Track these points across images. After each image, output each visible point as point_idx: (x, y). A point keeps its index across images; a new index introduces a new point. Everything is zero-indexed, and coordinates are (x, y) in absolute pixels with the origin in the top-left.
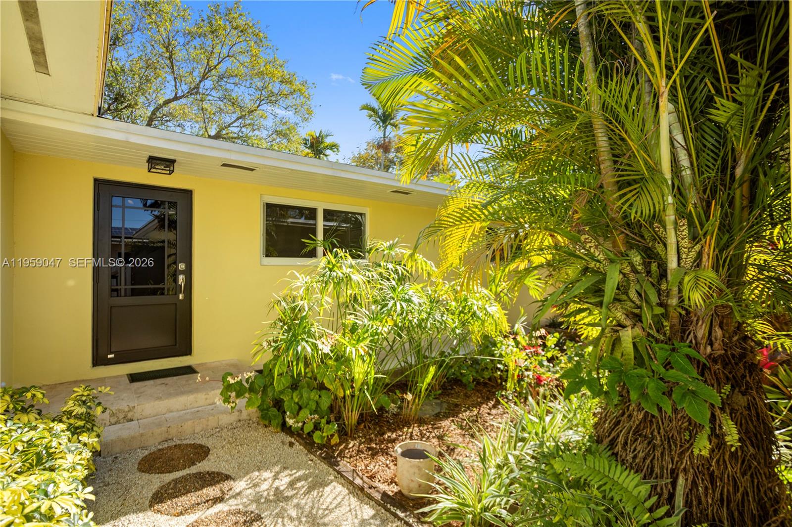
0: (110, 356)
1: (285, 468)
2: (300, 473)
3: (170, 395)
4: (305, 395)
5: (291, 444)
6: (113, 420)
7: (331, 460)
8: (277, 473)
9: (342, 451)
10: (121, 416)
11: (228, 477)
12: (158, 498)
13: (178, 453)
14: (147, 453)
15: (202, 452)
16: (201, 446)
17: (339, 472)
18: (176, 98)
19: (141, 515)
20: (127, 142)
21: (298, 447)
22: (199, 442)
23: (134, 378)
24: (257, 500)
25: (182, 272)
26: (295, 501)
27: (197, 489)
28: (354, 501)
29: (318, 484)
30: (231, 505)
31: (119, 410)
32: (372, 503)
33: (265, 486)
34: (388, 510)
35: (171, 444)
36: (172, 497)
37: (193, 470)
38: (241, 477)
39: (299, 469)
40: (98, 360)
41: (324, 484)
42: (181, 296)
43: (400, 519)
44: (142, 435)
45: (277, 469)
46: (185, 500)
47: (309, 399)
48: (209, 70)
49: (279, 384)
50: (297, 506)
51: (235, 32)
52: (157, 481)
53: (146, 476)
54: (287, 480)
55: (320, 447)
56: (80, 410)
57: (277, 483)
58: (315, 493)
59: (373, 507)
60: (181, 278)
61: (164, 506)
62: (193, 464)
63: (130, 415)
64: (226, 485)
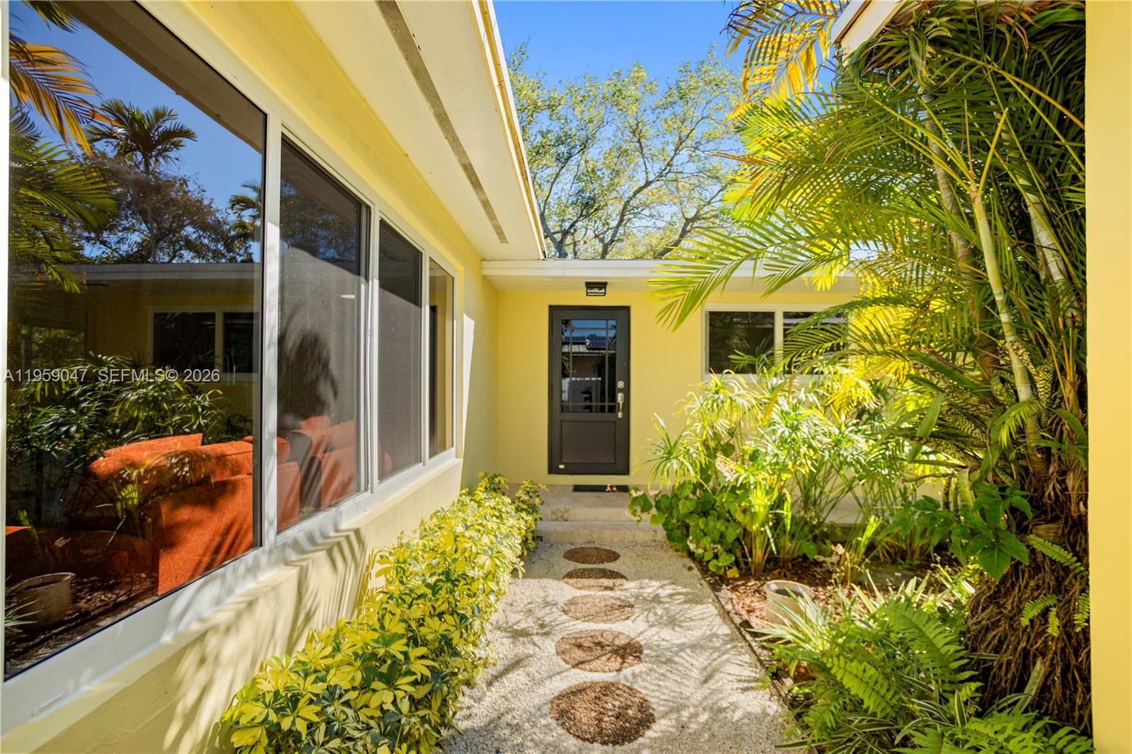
0: (562, 467)
1: (673, 583)
2: (684, 590)
3: (598, 505)
4: (711, 524)
5: (690, 569)
6: (554, 517)
7: (715, 587)
8: (665, 585)
9: (738, 586)
10: (560, 515)
11: (623, 577)
12: (570, 575)
13: (594, 553)
14: (573, 547)
15: (614, 556)
16: (614, 553)
17: (717, 597)
18: (648, 184)
19: (556, 582)
20: (564, 277)
21: (696, 572)
22: (614, 550)
23: (578, 488)
24: (637, 597)
25: (621, 390)
26: (667, 606)
27: (597, 578)
28: (718, 620)
29: (694, 600)
30: (617, 593)
31: (558, 510)
32: (732, 626)
33: (649, 590)
34: (741, 633)
35: (593, 546)
36: (578, 577)
37: (601, 566)
38: (633, 580)
39: (685, 587)
40: (553, 470)
41: (701, 602)
42: (620, 415)
43: (747, 641)
44: (571, 532)
45: (666, 582)
46: (586, 582)
47: (714, 528)
48: (681, 141)
49: (684, 507)
50: (666, 609)
51: (708, 88)
52: (573, 566)
53: (567, 561)
54: (670, 591)
55: (713, 575)
56: (525, 497)
57: (660, 591)
58: (686, 606)
59: (731, 629)
60: (620, 397)
61: (572, 581)
62: (602, 562)
63: (565, 515)
64: (619, 581)
